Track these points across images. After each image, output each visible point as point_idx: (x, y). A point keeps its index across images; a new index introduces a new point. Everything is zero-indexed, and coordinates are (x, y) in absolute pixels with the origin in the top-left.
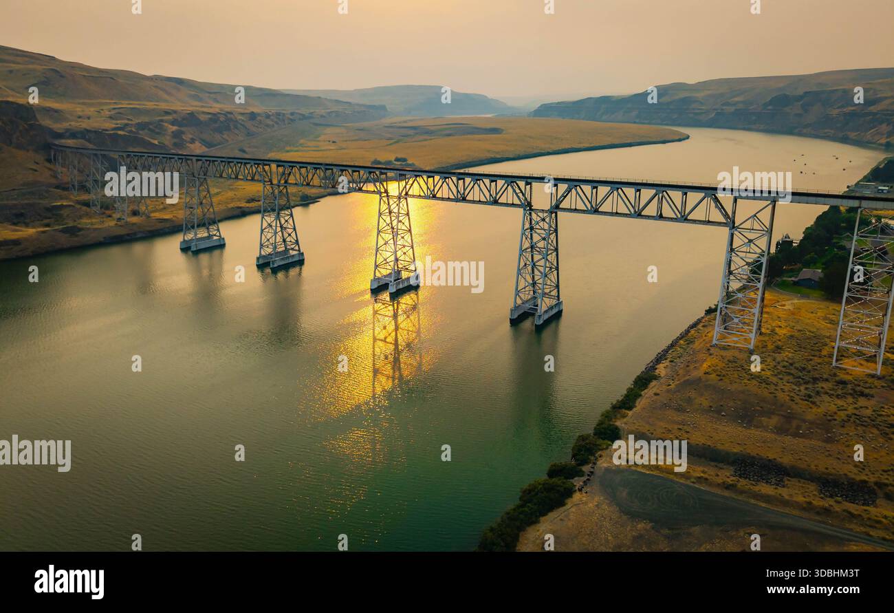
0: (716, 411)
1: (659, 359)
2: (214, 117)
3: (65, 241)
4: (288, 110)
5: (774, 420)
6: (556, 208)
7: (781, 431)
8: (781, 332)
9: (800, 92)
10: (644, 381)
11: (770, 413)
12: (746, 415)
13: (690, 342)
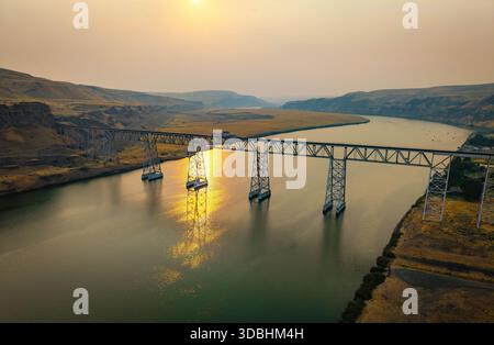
0: (433, 247)
1: (399, 226)
2: (124, 109)
3: (82, 175)
4: (153, 104)
5: (458, 250)
6: (346, 159)
7: (463, 254)
8: (451, 215)
9: (425, 97)
10: (396, 235)
11: (456, 247)
12: (447, 248)
13: (411, 219)
